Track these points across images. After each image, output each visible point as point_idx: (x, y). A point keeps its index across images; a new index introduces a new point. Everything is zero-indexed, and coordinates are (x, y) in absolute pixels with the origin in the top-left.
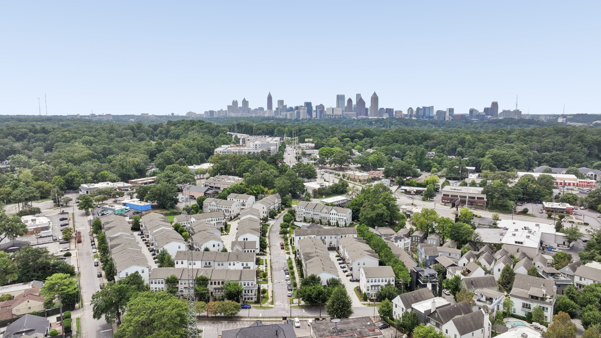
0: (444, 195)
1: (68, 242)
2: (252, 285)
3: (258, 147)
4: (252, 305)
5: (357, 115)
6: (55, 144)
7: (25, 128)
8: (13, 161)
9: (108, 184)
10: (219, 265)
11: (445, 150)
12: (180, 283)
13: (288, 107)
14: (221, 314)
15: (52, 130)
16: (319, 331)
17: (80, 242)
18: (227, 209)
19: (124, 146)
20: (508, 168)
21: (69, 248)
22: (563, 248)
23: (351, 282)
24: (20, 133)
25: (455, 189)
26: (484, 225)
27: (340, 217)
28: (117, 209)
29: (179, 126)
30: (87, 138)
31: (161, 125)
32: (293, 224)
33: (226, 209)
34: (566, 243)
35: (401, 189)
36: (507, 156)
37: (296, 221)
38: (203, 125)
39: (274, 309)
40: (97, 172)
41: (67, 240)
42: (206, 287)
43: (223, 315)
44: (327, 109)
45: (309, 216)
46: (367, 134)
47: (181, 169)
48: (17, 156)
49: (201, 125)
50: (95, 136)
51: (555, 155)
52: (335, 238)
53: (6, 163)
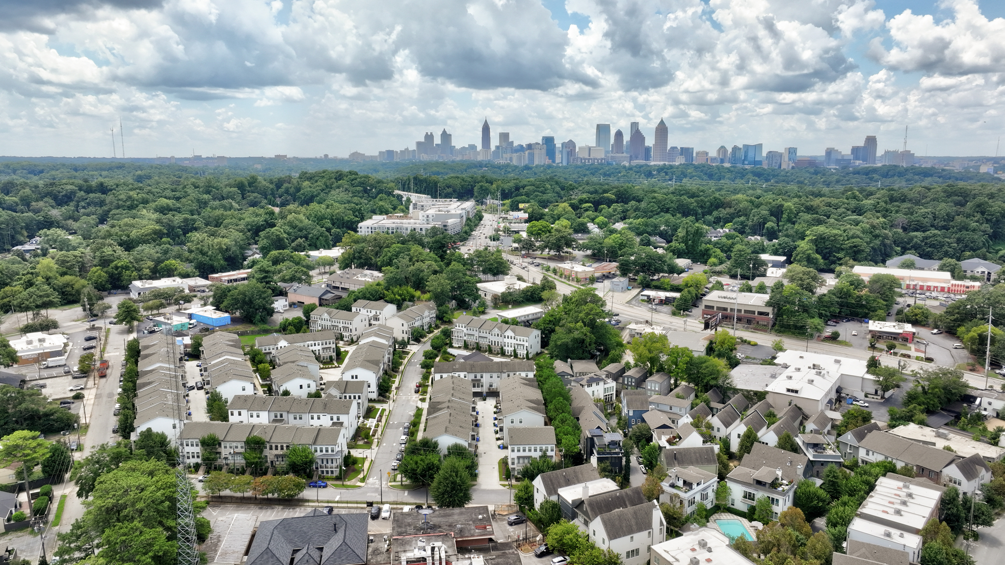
0: (706, 306)
1: (86, 377)
2: (333, 451)
3: (431, 220)
4: (329, 483)
5: (631, 158)
6: (111, 213)
7: (72, 184)
8: (46, 238)
9: (174, 281)
10: (295, 418)
11: (747, 226)
12: (223, 446)
13: (516, 144)
14: (273, 495)
15: (115, 187)
16: (400, 527)
17: (103, 376)
18: (346, 325)
19: (218, 216)
20: (841, 259)
21: (82, 387)
22: (873, 400)
23: (500, 450)
24: (64, 193)
25: (725, 298)
26: (754, 359)
27: (518, 342)
28: (175, 323)
29: (316, 181)
30: (164, 201)
31: (289, 180)
32: (446, 352)
33: (344, 325)
34: (879, 392)
35: (642, 295)
36: (842, 238)
37: (452, 347)
38: (356, 179)
39: (362, 489)
40: (158, 262)
41: (85, 372)
42: (261, 452)
43: (276, 495)
44: (580, 148)
45: (472, 340)
46: (623, 197)
47: (292, 257)
48: (52, 231)
49: (353, 180)
50: (178, 199)
51: (930, 237)
52: (498, 377)
53: (36, 242)
